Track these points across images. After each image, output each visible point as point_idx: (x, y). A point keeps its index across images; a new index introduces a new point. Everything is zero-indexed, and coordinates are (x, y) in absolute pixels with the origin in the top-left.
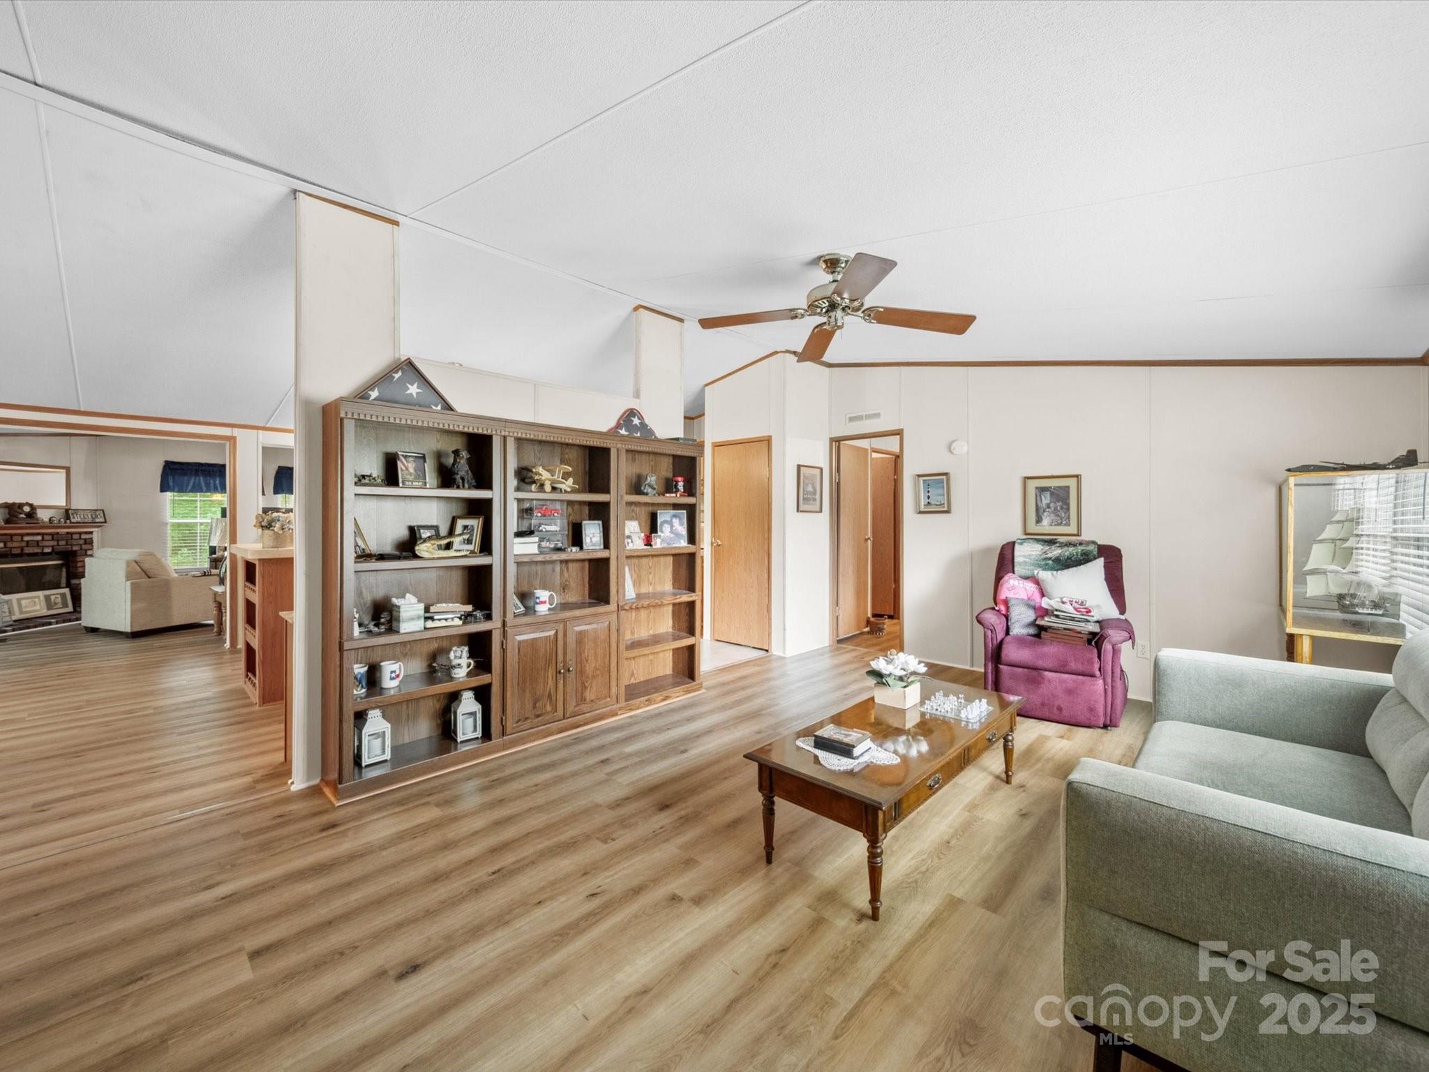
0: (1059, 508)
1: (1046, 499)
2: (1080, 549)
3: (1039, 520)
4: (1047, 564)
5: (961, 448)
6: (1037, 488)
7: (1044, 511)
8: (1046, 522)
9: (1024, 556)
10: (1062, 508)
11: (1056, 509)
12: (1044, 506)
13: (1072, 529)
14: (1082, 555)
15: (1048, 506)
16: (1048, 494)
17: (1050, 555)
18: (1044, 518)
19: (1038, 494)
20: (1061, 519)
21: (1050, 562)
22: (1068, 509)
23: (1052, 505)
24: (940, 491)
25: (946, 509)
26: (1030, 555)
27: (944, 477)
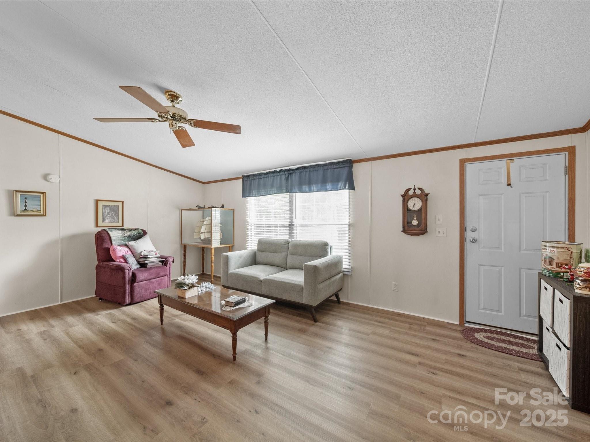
0: (114, 215)
1: (107, 211)
2: (137, 231)
3: (104, 220)
4: (125, 239)
5: (54, 178)
6: (103, 205)
7: (107, 216)
8: (107, 221)
9: (116, 236)
10: (115, 215)
11: (112, 215)
12: (107, 214)
13: (120, 224)
14: (138, 234)
15: (108, 214)
16: (109, 209)
17: (126, 235)
18: (106, 219)
19: (104, 208)
20: (115, 219)
21: (127, 238)
22: (118, 215)
23: (110, 213)
24: (38, 203)
25: (42, 213)
26: (118, 236)
27: (42, 195)
